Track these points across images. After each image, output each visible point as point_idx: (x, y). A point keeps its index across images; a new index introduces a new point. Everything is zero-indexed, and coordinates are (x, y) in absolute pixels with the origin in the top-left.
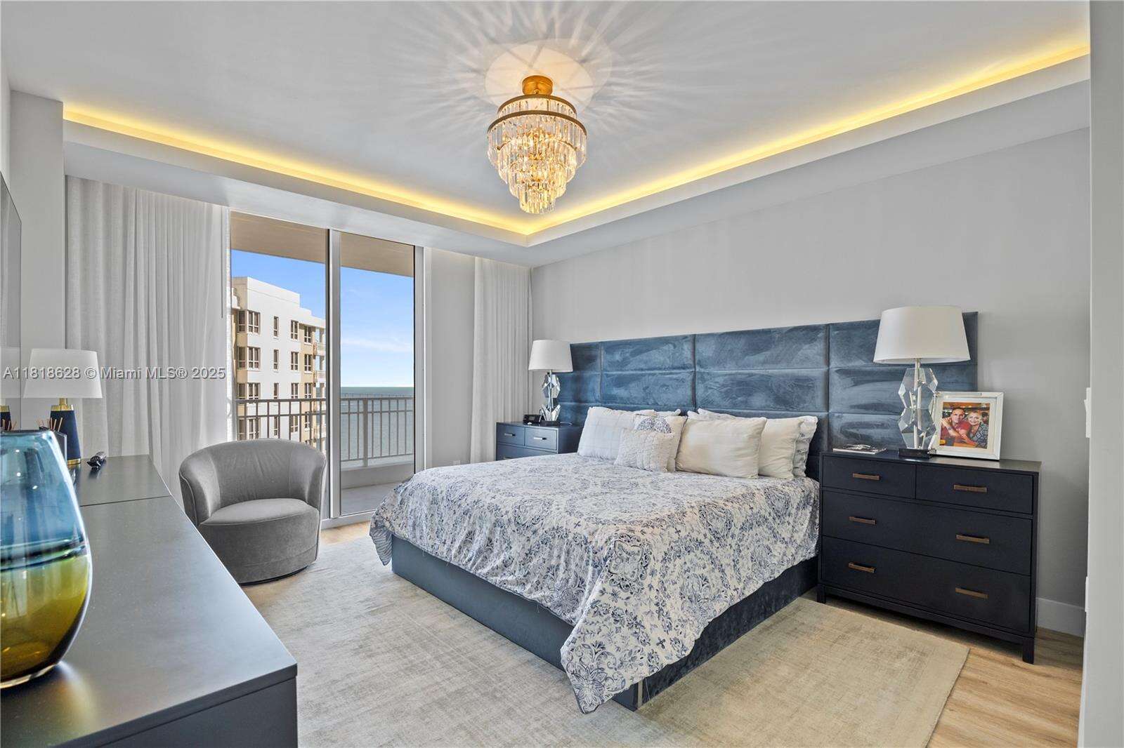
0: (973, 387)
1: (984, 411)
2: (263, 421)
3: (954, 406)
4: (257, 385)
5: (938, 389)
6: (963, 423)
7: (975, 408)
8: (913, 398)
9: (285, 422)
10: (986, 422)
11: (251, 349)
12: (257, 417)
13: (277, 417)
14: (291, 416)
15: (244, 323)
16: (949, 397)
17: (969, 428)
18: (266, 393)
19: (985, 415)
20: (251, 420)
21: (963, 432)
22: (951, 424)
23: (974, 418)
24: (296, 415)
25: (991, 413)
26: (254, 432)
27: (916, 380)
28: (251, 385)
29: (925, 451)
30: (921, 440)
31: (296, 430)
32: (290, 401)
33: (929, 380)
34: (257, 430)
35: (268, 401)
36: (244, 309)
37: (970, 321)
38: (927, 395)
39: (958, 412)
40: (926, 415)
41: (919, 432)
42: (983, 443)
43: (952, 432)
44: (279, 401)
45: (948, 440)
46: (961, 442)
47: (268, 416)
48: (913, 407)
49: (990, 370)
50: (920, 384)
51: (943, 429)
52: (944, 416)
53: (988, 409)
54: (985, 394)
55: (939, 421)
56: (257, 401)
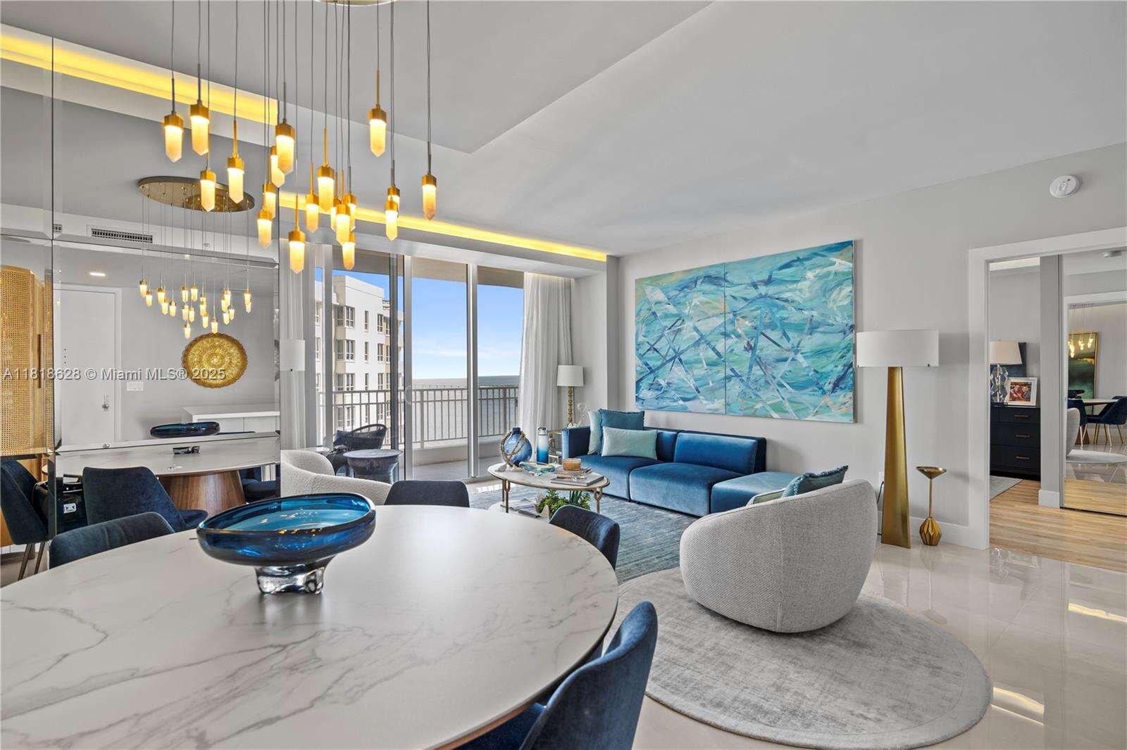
0: (1025, 375)
1: (1028, 385)
2: (357, 407)
3: (1016, 384)
4: (352, 375)
5: (1008, 376)
6: (1020, 391)
7: (1026, 384)
8: (997, 380)
9: (373, 408)
10: (1030, 390)
11: (348, 341)
12: (352, 405)
13: (368, 405)
14: (377, 404)
15: (342, 317)
16: (1014, 380)
17: (1023, 393)
18: (359, 385)
19: (1029, 387)
20: (348, 408)
21: (1020, 395)
22: (1014, 391)
23: (1025, 389)
24: (382, 404)
25: (1032, 387)
26: (351, 420)
27: (998, 372)
28: (348, 375)
29: (1003, 403)
30: (1000, 399)
31: (382, 418)
32: (377, 392)
33: (1004, 372)
34: (352, 417)
35: (360, 392)
36: (342, 305)
37: (1023, 347)
38: (1003, 379)
39: (1018, 386)
40: (1003, 388)
41: (1000, 395)
42: (1028, 399)
43: (1015, 395)
44: (369, 392)
45: (1014, 399)
46: (1019, 399)
47: (361, 404)
48: (997, 384)
49: (1032, 368)
50: (1000, 374)
51: (1011, 394)
52: (1011, 388)
53: (1031, 385)
54: (1030, 378)
55: (1008, 390)
56: (353, 392)
